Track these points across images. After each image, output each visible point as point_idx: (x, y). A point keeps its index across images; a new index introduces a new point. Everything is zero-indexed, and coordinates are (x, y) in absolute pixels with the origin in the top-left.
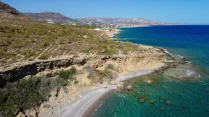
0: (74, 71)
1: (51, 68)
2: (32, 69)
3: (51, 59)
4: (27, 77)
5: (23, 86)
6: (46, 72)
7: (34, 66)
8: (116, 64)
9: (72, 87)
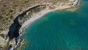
0: (46, 7)
1: (42, 6)
2: (39, 6)
3: (42, 4)
4: (38, 7)
5: (37, 9)
6: (41, 7)
7: (39, 5)
8: (56, 6)
9: (45, 10)
